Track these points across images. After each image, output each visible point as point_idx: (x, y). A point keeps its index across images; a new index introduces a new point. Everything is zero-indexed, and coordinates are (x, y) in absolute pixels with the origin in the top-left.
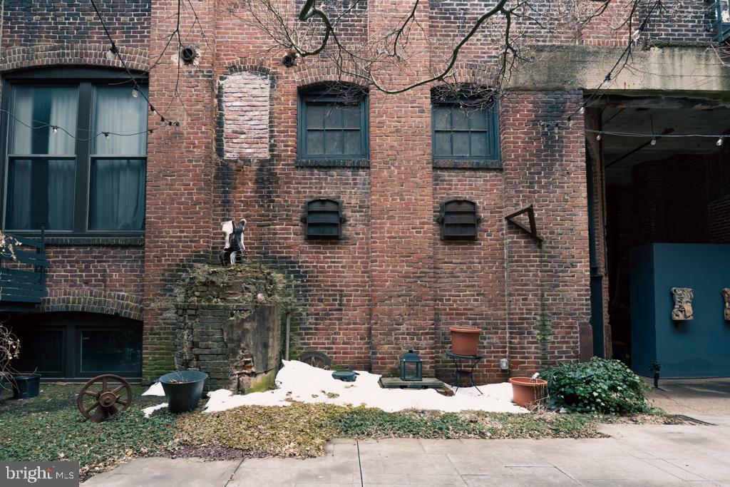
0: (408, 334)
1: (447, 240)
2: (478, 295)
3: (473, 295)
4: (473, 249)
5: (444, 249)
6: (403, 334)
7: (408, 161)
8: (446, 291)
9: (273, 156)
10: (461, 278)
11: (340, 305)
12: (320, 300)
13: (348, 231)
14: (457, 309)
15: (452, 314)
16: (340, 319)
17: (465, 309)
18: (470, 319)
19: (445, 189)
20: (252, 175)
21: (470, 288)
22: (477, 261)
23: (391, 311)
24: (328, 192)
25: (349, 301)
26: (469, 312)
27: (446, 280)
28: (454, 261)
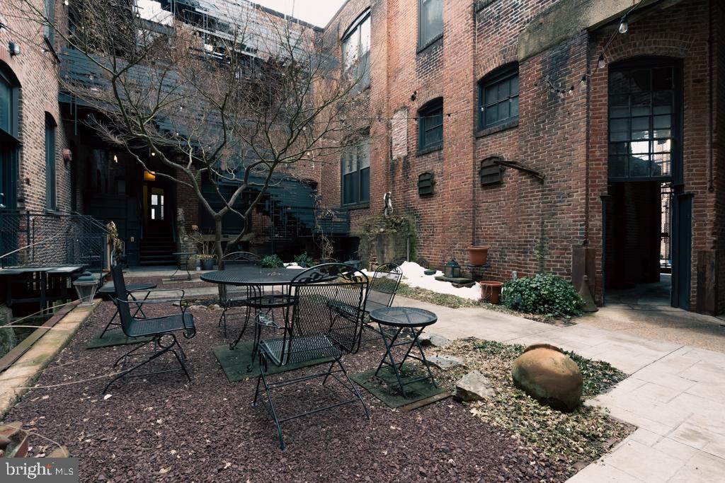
0: (459, 250)
1: (485, 186)
2: (503, 224)
3: (500, 224)
4: (500, 190)
5: (483, 193)
6: (457, 250)
7: (461, 139)
8: (483, 222)
9: (408, 153)
10: (493, 213)
11: (433, 232)
12: (425, 230)
13: (437, 189)
14: (490, 234)
15: (487, 238)
16: (433, 241)
17: (494, 234)
18: (497, 241)
19: (484, 151)
20: (401, 166)
21: (498, 219)
22: (502, 199)
23: (451, 236)
24: (429, 167)
25: (437, 230)
26: (497, 236)
27: (483, 214)
28: (489, 201)
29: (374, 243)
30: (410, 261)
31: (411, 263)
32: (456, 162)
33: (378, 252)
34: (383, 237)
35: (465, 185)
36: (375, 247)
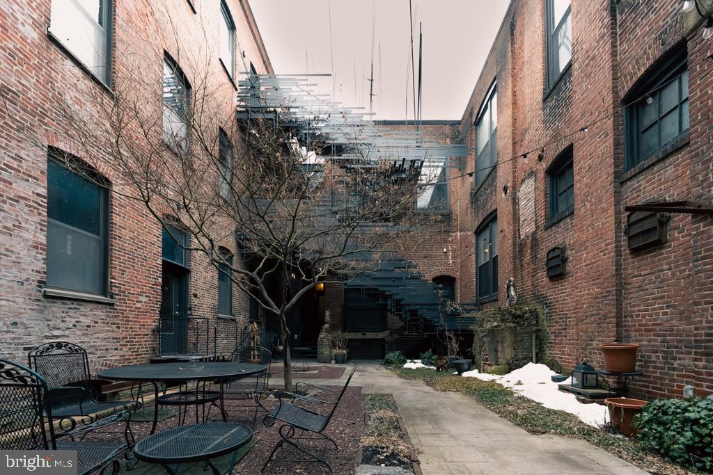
0: (598, 349)
1: (636, 252)
2: (667, 307)
3: (662, 308)
4: (663, 254)
5: (633, 262)
6: (594, 349)
7: (596, 191)
8: (635, 306)
9: (536, 228)
10: (650, 291)
11: (566, 325)
12: (557, 323)
13: (569, 267)
14: (646, 325)
15: (641, 330)
16: (565, 336)
17: (653, 325)
18: (659, 336)
19: (633, 198)
20: (529, 245)
21: (659, 301)
22: (666, 267)
23: (587, 328)
24: (559, 241)
25: (570, 321)
26: (658, 328)
27: (635, 295)
28: (643, 273)
29: (485, 339)
30: (537, 362)
31: (539, 365)
32: (592, 225)
33: (490, 350)
34: (496, 333)
35: (604, 255)
36: (486, 345)
